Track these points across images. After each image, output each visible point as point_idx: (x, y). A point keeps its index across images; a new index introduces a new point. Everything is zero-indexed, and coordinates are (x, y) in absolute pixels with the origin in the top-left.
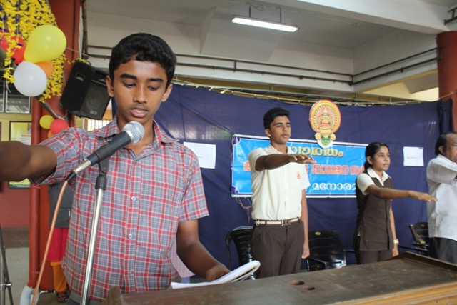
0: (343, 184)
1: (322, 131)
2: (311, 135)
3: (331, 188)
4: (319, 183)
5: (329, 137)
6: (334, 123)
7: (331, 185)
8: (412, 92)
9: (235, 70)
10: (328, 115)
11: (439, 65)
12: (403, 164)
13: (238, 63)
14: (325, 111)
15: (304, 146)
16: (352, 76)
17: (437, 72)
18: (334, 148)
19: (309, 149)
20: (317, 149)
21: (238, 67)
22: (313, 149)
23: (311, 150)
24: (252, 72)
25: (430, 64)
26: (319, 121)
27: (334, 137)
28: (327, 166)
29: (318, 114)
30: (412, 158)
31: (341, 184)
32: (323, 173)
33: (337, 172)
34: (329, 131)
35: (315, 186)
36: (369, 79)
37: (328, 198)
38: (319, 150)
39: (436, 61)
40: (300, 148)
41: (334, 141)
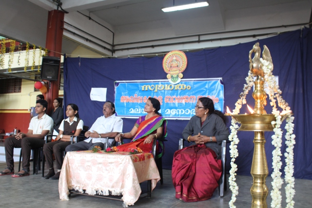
1: (172, 73)
2: (164, 76)
3: (180, 113)
4: (171, 109)
5: (178, 76)
6: (181, 67)
7: (180, 110)
10: (176, 60)
14: (174, 58)
23: (165, 87)
26: (170, 66)
27: (181, 75)
32: (174, 102)
35: (167, 111)
37: (177, 120)
40: (156, 86)
41: (181, 78)
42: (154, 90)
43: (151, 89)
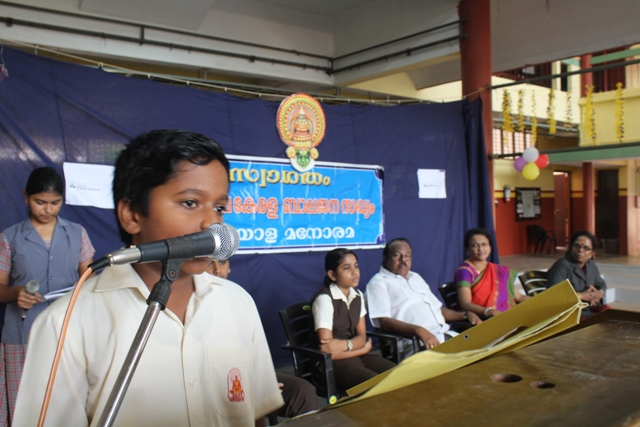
0: (332, 228)
1: (297, 144)
2: (280, 150)
3: (314, 236)
4: (295, 228)
5: (309, 154)
6: (315, 132)
7: (314, 230)
8: (419, 88)
9: (142, 41)
10: (306, 118)
11: (461, 47)
12: (418, 195)
13: (146, 31)
15: (269, 168)
16: (331, 60)
17: (459, 57)
18: (316, 170)
19: (277, 174)
20: (290, 173)
21: (147, 37)
22: (283, 172)
23: (281, 176)
24: (171, 46)
25: (451, 45)
26: (293, 128)
27: (315, 153)
28: (307, 201)
29: (290, 117)
30: (430, 185)
31: (329, 229)
32: (301, 211)
33: (321, 210)
34: (308, 144)
35: (289, 233)
36: (358, 66)
37: (310, 252)
38: (292, 175)
39: (457, 40)
40: (263, 171)
41: (316, 160)
42: (259, 181)
43: (251, 179)
